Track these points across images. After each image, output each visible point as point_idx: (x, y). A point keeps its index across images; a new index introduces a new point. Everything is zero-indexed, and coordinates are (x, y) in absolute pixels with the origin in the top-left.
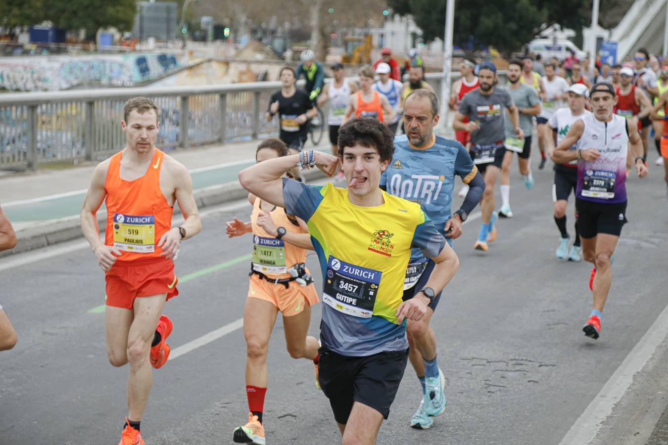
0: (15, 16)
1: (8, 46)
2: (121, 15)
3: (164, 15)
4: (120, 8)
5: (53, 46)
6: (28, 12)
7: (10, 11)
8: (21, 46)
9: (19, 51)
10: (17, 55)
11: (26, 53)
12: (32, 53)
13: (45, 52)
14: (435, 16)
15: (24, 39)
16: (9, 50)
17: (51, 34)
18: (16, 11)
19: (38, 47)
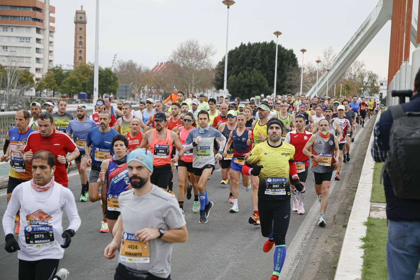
0: (73, 89)
1: (70, 100)
2: (113, 89)
3: (125, 89)
4: (112, 86)
5: (87, 100)
6: (78, 87)
7: (71, 87)
8: (75, 100)
9: (74, 102)
10: (74, 104)
11: (77, 103)
12: (79, 102)
13: (84, 102)
14: (235, 90)
15: (76, 97)
16: (70, 101)
17: (86, 95)
18: (73, 87)
19: (81, 100)
